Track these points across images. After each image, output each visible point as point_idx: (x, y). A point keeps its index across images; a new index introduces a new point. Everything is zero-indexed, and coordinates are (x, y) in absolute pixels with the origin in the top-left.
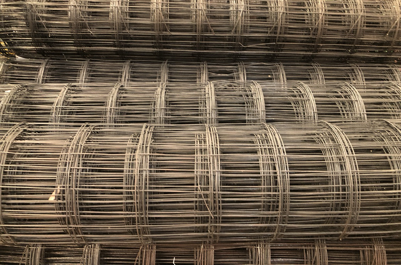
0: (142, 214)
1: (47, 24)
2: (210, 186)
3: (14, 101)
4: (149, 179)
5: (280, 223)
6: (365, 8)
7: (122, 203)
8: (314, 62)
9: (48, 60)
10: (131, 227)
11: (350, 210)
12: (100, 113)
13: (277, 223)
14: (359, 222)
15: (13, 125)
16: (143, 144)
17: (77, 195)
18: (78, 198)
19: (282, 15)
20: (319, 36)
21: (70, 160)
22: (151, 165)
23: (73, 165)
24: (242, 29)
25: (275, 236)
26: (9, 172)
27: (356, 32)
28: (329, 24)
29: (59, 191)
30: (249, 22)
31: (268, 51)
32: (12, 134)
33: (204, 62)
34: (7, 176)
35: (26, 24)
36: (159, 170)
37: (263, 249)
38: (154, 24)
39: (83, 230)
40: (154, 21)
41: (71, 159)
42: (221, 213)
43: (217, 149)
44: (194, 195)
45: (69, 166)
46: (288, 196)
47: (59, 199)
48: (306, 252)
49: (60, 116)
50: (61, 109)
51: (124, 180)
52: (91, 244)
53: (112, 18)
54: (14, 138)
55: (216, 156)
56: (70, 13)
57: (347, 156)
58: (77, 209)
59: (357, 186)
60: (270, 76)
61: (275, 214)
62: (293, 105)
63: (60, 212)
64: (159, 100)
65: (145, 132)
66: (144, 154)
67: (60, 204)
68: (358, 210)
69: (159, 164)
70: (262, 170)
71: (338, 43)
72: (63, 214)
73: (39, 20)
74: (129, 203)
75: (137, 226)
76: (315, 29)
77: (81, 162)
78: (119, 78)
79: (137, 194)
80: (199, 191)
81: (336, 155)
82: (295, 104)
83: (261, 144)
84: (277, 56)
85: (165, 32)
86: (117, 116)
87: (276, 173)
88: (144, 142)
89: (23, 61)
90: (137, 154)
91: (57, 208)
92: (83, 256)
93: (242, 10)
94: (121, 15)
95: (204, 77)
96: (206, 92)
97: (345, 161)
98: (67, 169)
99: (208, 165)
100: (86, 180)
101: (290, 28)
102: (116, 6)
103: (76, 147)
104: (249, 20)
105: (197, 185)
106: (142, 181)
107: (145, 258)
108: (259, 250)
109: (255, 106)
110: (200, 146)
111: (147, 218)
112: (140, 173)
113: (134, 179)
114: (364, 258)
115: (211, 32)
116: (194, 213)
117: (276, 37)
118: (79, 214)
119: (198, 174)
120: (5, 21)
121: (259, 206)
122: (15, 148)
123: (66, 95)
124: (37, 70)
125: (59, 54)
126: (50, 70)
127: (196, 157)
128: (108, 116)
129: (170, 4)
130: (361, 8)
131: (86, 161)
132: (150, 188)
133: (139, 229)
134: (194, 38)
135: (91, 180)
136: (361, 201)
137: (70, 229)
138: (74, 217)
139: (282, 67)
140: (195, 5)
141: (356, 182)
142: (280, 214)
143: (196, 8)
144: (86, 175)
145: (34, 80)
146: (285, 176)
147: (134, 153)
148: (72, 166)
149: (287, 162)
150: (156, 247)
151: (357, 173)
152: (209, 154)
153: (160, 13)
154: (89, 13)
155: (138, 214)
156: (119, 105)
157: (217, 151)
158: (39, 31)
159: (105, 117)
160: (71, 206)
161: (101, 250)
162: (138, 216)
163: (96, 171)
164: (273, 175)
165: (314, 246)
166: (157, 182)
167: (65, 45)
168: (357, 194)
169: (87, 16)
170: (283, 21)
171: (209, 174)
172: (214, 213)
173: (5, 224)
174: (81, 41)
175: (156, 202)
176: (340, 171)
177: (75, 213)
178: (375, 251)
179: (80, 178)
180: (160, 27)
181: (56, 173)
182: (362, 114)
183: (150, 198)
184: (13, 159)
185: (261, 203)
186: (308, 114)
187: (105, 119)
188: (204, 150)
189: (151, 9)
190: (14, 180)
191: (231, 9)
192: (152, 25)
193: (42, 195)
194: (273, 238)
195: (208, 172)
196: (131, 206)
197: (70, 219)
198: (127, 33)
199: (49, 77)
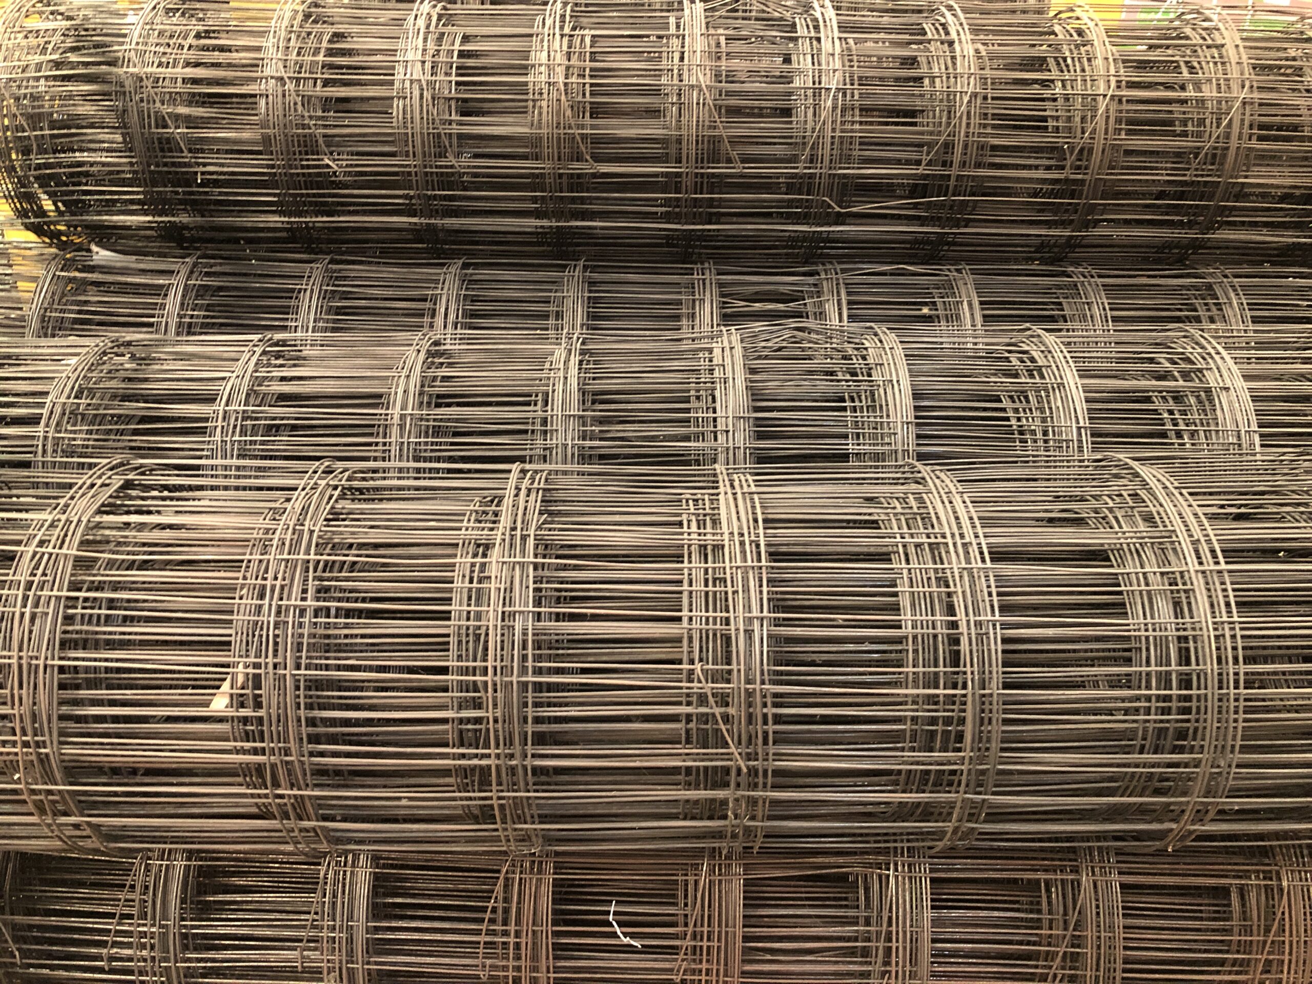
0: (512, 756)
1: (190, 141)
2: (734, 667)
3: (92, 393)
4: (533, 641)
5: (965, 793)
6: (1253, 77)
7: (445, 721)
8: (1077, 264)
9: (194, 259)
10: (475, 799)
11: (1206, 749)
12: (367, 429)
13: (958, 792)
14: (1235, 793)
15: (91, 466)
16: (514, 529)
17: (301, 692)
18: (302, 700)
19: (969, 102)
20: (1095, 171)
21: (276, 578)
22: (540, 598)
23: (285, 596)
24: (834, 152)
25: (949, 835)
26: (83, 615)
27: (1224, 156)
28: (1129, 132)
29: (241, 679)
30: (857, 127)
31: (922, 225)
32: (90, 495)
33: (706, 265)
34: (78, 628)
35: (124, 141)
36: (564, 614)
37: (904, 879)
38: (539, 138)
39: (320, 806)
40: (540, 128)
41: (280, 576)
42: (771, 757)
43: (758, 546)
44: (680, 695)
45: (271, 599)
46: (995, 703)
47: (242, 705)
48: (1048, 890)
49: (237, 438)
50: (240, 416)
51: (453, 646)
52: (346, 853)
53: (400, 117)
54: (95, 507)
55: (753, 568)
56: (263, 102)
57: (1197, 571)
58: (301, 739)
59: (1231, 671)
60: (925, 311)
61: (949, 763)
62: (1006, 403)
63: (248, 745)
64: (560, 387)
65: (518, 489)
66: (517, 559)
67: (245, 720)
68: (1232, 752)
69: (564, 594)
70: (909, 617)
71: (1161, 195)
72: (255, 751)
73: (165, 126)
74: (468, 721)
75: (494, 796)
76: (1082, 150)
77: (312, 585)
78: (426, 320)
79: (495, 691)
80: (700, 681)
81: (1159, 567)
82: (1014, 402)
83: (905, 530)
84: (948, 244)
85: (576, 165)
86: (422, 440)
87: (954, 625)
88: (515, 522)
89: (113, 264)
90: (494, 560)
91: (237, 734)
92: (319, 892)
93: (833, 87)
94: (431, 107)
95: (708, 312)
96: (715, 362)
97: (1189, 587)
98: (266, 608)
99: (726, 600)
100: (328, 645)
101: (994, 148)
102: (415, 77)
103: (296, 537)
104: (857, 119)
105: (692, 662)
106: (513, 649)
107: (519, 903)
108: (892, 880)
109: (881, 406)
110: (699, 534)
111: (529, 768)
112: (503, 620)
113: (486, 642)
114: (1244, 912)
115: (729, 161)
116: (680, 755)
117: (949, 176)
118: (306, 754)
119: (694, 626)
120: (55, 132)
121: (898, 737)
122: (98, 538)
123: (256, 371)
124: (161, 291)
125: (228, 241)
126: (202, 291)
127: (686, 572)
128: (393, 439)
129: (591, 70)
130: (1242, 74)
131: (326, 583)
132: (539, 671)
133: (502, 807)
134: (672, 183)
135: (346, 645)
136: (1245, 721)
137: (277, 801)
138: (292, 762)
139: (969, 279)
140: (676, 72)
141: (1227, 657)
142: (967, 761)
143: (681, 81)
144: (327, 626)
145: (151, 325)
146: (987, 634)
147: (485, 555)
148: (281, 599)
149: (994, 591)
150: (555, 868)
151: (1233, 629)
152: (731, 561)
153: (559, 100)
154: (327, 103)
155: (498, 756)
156: (429, 404)
157: (759, 554)
158: (165, 164)
159: (385, 444)
160: (281, 728)
161: (375, 873)
162: (497, 762)
163: (360, 613)
164: (945, 631)
165: (1075, 870)
166: (561, 652)
167: (247, 211)
168: (1232, 697)
169: (320, 113)
170: (972, 121)
171: (732, 627)
172: (748, 754)
173: (71, 784)
174: (302, 195)
175: (556, 717)
176: (1173, 620)
177: (293, 750)
178: (1281, 890)
179: (309, 636)
180: (559, 148)
181: (231, 622)
182: (1243, 432)
183: (536, 705)
184: (94, 575)
185: (905, 724)
186: (1061, 433)
187: (384, 451)
188: (713, 550)
189: (531, 86)
190: (97, 641)
191: (797, 83)
192: (535, 141)
193: (189, 691)
194: (940, 840)
195: (727, 619)
196: (476, 730)
197: (280, 771)
198: (452, 167)
199: (198, 317)
